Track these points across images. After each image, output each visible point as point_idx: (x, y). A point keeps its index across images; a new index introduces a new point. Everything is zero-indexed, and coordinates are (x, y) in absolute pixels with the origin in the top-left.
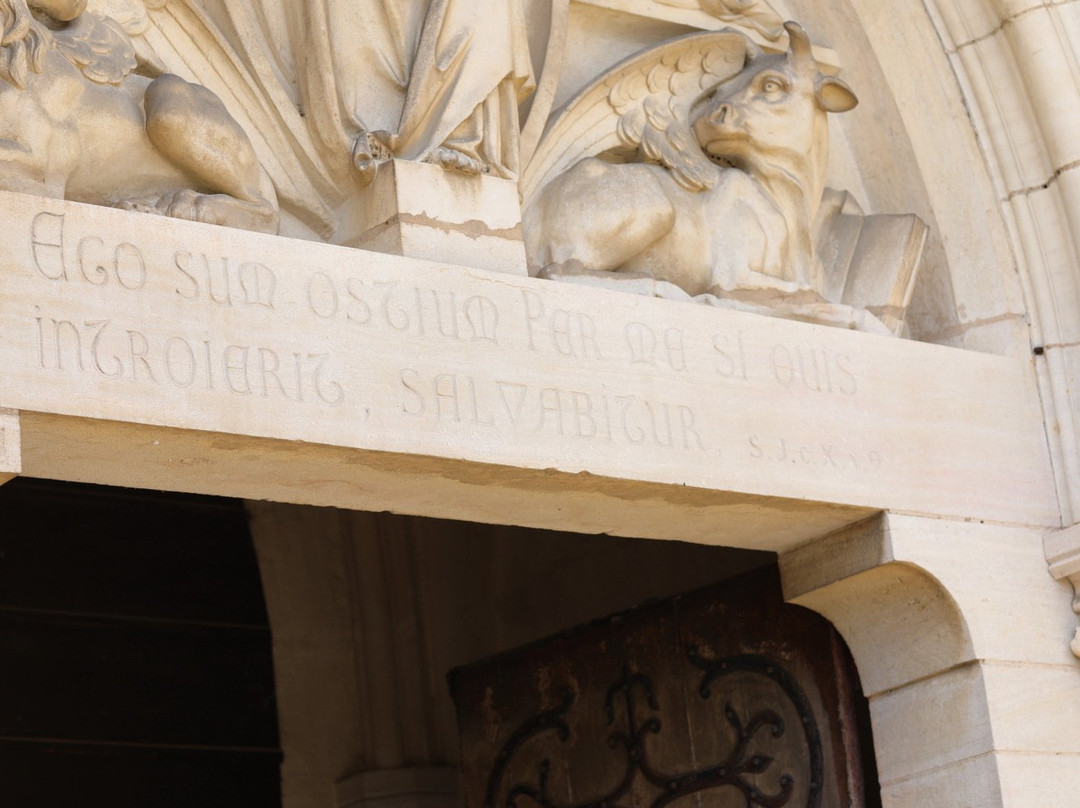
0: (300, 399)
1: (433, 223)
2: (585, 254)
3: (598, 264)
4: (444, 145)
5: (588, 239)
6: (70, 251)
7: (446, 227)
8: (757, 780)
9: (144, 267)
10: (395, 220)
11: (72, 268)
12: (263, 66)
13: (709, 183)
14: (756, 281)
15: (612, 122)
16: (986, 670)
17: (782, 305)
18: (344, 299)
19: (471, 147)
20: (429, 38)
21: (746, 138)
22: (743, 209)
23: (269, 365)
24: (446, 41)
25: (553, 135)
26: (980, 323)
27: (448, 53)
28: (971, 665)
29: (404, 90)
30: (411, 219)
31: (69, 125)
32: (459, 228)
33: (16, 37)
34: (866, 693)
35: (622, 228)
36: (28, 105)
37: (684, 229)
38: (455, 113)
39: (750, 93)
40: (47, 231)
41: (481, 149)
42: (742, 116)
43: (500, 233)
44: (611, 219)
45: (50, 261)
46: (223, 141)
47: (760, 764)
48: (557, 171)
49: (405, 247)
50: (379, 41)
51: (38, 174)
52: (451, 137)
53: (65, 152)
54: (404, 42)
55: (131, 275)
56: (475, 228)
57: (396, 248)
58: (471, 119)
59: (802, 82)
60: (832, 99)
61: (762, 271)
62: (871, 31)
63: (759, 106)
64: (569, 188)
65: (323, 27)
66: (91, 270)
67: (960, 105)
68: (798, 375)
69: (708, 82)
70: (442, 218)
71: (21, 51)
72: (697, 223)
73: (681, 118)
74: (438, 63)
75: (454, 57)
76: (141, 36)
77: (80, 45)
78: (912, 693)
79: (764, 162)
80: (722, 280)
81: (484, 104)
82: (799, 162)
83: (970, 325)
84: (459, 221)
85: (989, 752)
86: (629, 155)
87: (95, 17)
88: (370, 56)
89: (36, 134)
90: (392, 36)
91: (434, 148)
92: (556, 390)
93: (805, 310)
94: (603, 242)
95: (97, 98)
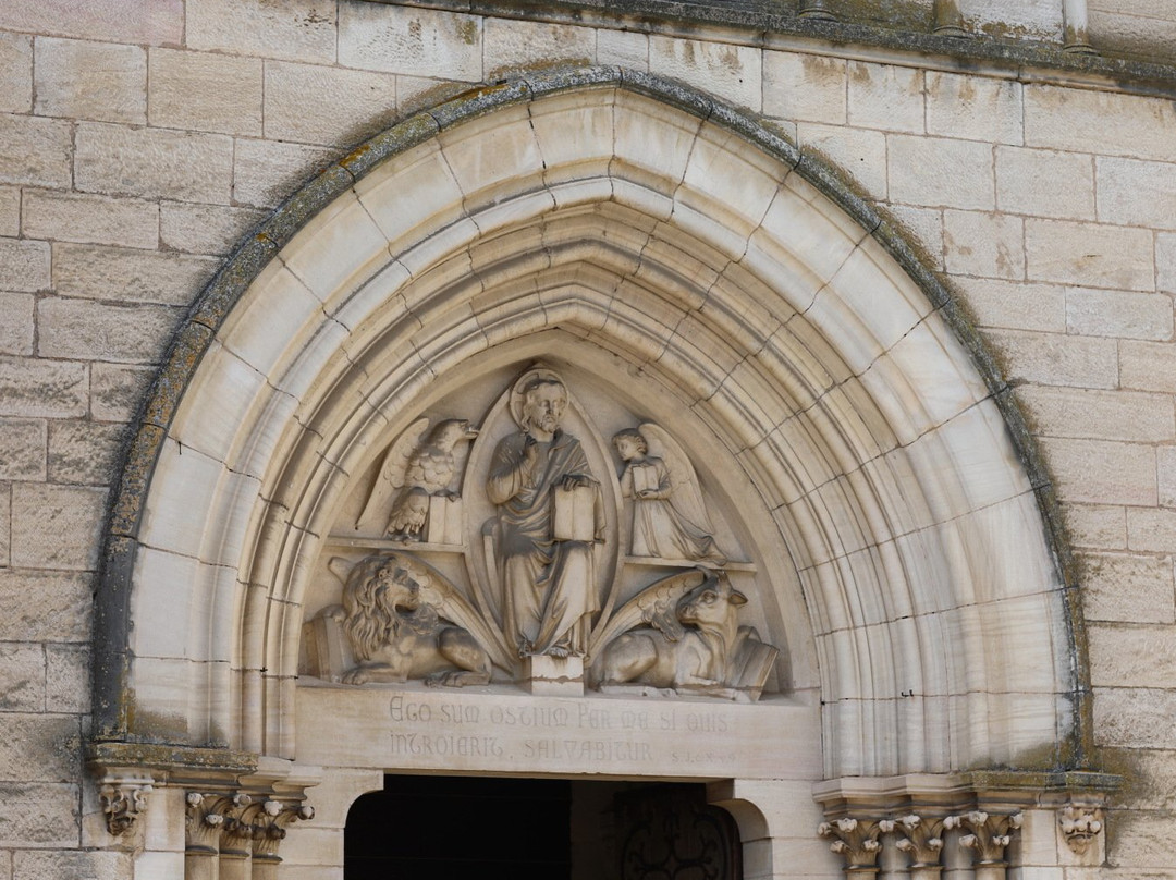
0: (486, 755)
1: (546, 679)
2: (617, 676)
3: (623, 679)
4: (555, 646)
5: (619, 669)
6: (404, 710)
7: (551, 680)
8: (708, 867)
9: (430, 712)
10: (531, 679)
11: (404, 716)
12: (487, 615)
13: (679, 638)
14: (693, 681)
15: (640, 613)
16: (773, 841)
17: (704, 690)
18: (506, 716)
19: (565, 645)
20: (550, 605)
21: (697, 619)
22: (692, 650)
23: (475, 744)
24: (557, 604)
25: (611, 624)
26: (801, 690)
27: (558, 609)
28: (769, 839)
29: (541, 622)
30: (536, 679)
31: (409, 654)
32: (556, 680)
33: (391, 626)
34: (742, 840)
35: (633, 665)
36: (394, 651)
37: (664, 660)
38: (559, 633)
39: (700, 599)
40: (396, 704)
41: (570, 645)
42: (695, 609)
43: (574, 680)
44: (628, 662)
45: (396, 714)
46: (467, 653)
47: (709, 861)
48: (613, 637)
49: (534, 691)
50: (532, 604)
51: (397, 675)
52: (559, 642)
53: (408, 664)
54: (541, 604)
55: (425, 716)
56: (563, 679)
57: (529, 691)
58: (567, 634)
59: (723, 593)
60: (737, 600)
61: (697, 676)
62: (766, 561)
63: (703, 605)
64: (614, 647)
65: (510, 601)
66: (411, 716)
67: (801, 595)
68: (699, 725)
69: (687, 590)
70: (550, 677)
71: (392, 631)
72: (670, 656)
73: (672, 607)
74: (553, 614)
75: (560, 611)
76: (442, 608)
77: (416, 620)
78: (754, 844)
79: (704, 627)
80: (679, 681)
81: (573, 627)
82: (720, 626)
83: (798, 690)
84: (556, 677)
85: (772, 874)
86: (646, 626)
87: (423, 605)
88: (529, 609)
89: (396, 661)
90: (537, 602)
91: (549, 648)
92: (589, 742)
93: (713, 692)
94: (624, 671)
95: (421, 641)
